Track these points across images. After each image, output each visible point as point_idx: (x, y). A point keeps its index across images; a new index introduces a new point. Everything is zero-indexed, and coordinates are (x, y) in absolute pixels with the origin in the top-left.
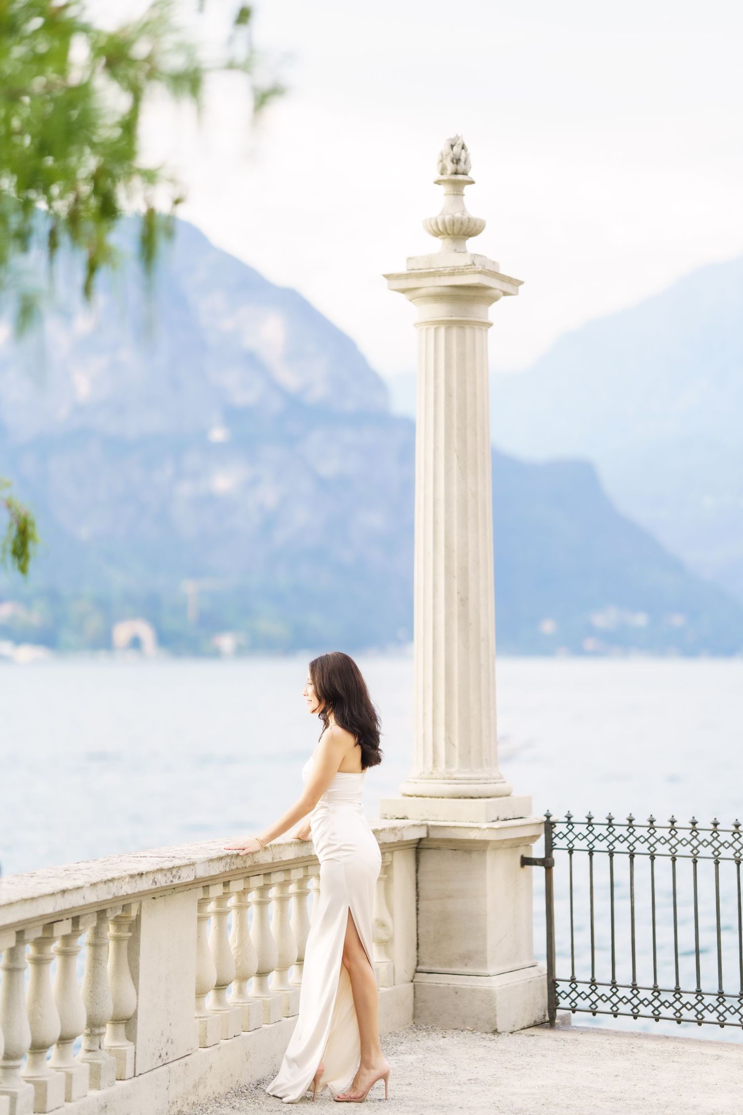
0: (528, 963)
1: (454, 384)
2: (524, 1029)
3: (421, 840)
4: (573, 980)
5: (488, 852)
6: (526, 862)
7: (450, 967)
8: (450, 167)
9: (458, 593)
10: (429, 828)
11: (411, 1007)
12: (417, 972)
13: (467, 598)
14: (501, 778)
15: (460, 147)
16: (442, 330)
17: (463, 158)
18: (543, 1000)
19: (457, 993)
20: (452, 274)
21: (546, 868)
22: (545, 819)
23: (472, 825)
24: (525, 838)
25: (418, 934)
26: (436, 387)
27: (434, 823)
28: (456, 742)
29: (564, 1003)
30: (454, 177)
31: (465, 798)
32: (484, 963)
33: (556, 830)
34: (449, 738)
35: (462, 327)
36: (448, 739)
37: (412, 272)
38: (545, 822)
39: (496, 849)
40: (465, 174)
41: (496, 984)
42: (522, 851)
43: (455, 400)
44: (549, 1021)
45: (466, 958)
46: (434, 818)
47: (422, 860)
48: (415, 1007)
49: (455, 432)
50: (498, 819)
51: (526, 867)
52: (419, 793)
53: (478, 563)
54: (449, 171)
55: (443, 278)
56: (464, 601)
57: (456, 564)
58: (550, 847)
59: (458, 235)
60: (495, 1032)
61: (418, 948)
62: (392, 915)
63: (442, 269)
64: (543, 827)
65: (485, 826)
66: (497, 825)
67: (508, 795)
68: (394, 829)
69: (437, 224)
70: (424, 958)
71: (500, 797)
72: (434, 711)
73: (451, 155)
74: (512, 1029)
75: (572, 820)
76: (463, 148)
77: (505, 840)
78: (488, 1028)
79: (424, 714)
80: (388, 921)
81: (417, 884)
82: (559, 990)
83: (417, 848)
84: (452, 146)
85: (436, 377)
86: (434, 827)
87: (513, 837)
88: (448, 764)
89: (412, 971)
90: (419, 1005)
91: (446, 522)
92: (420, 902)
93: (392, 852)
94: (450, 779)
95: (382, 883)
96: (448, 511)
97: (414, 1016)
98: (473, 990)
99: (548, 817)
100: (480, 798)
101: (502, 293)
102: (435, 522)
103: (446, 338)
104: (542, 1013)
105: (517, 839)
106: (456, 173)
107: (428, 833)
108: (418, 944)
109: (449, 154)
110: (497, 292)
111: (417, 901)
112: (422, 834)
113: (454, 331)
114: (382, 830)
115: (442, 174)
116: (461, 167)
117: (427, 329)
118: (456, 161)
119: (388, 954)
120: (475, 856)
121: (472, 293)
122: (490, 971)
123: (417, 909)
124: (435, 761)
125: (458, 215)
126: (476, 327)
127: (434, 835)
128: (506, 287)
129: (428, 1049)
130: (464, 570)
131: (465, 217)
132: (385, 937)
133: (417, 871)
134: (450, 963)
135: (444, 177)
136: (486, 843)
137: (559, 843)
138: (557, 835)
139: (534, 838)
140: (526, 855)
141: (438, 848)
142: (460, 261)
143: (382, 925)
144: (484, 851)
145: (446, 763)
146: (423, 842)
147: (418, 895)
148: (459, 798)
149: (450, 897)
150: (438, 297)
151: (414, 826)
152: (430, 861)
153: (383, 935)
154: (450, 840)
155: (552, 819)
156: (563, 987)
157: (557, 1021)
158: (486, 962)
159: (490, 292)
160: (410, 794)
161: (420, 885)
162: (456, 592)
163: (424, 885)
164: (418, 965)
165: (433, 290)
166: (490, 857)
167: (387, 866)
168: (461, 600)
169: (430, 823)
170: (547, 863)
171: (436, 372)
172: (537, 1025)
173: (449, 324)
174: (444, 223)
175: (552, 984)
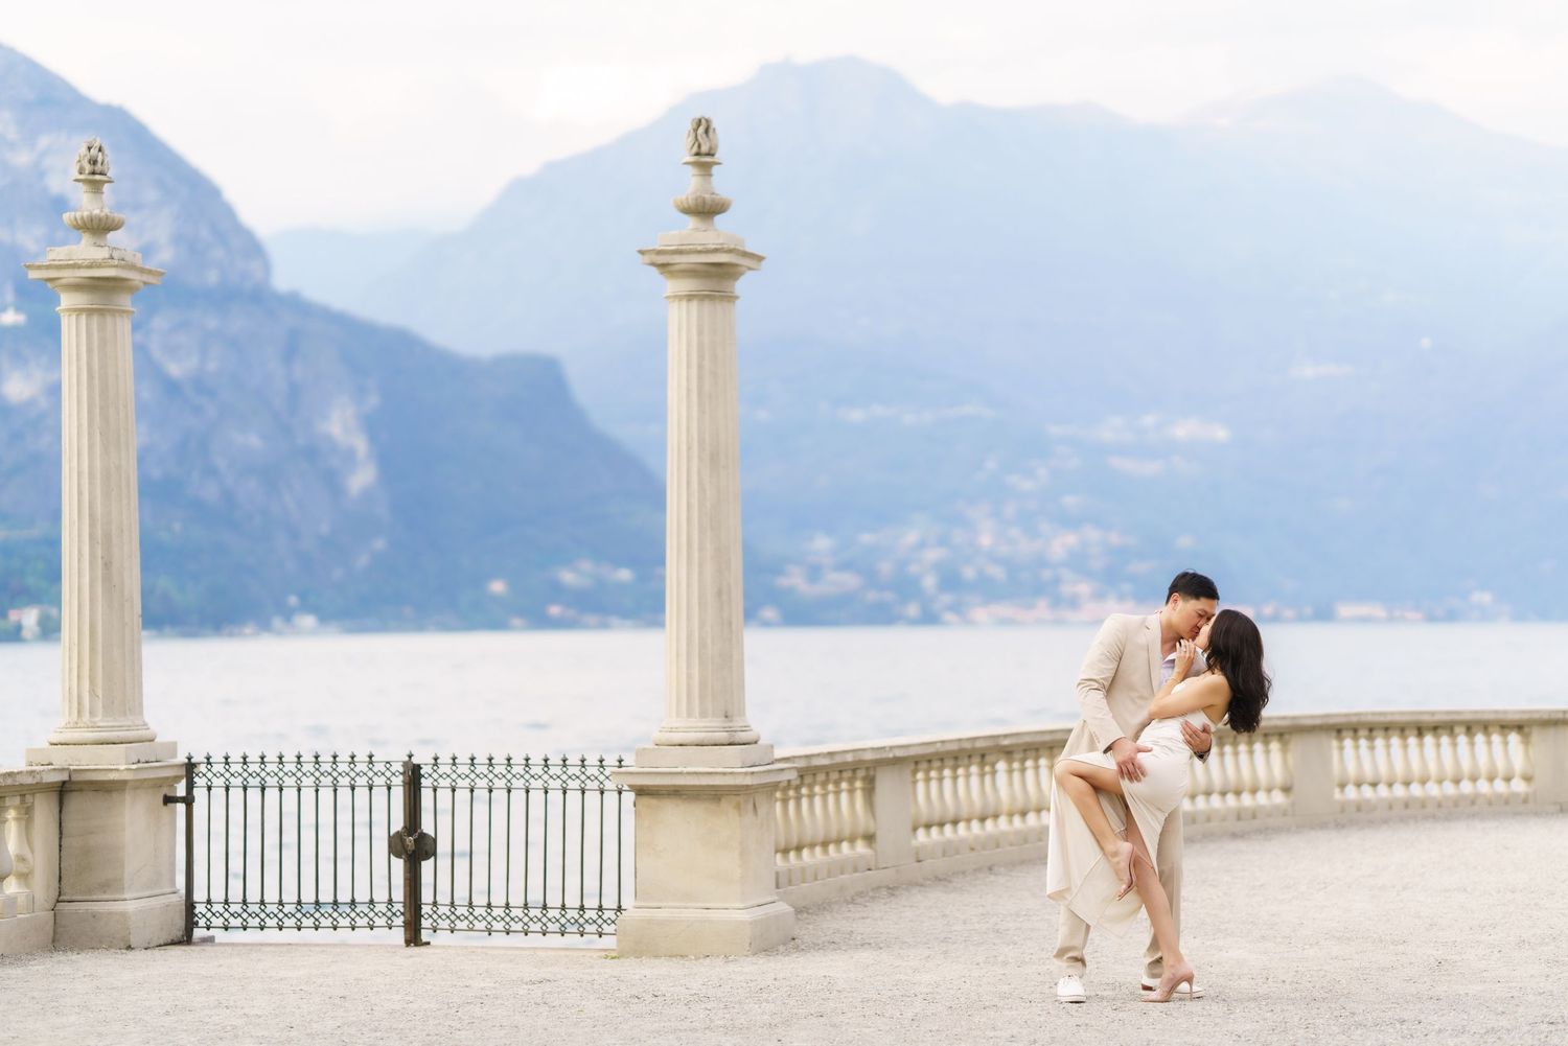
0: (169, 890)
1: (96, 367)
2: (160, 946)
3: (64, 783)
4: (209, 902)
5: (127, 791)
6: (169, 800)
7: (91, 895)
8: (88, 168)
9: (102, 558)
10: (71, 773)
11: (51, 933)
12: (58, 901)
13: (111, 563)
14: (145, 724)
15: (97, 149)
16: (83, 317)
17: (100, 159)
18: (181, 923)
19: (94, 917)
20: (90, 266)
21: (187, 805)
22: (186, 761)
23: (112, 767)
24: (167, 778)
25: (60, 868)
26: (79, 368)
27: (75, 767)
28: (100, 692)
29: (202, 922)
30: (91, 177)
31: (108, 744)
32: (122, 889)
33: (196, 770)
34: (93, 690)
35: (103, 315)
36: (92, 692)
37: (52, 263)
38: (186, 764)
39: (136, 788)
40: (101, 174)
41: (130, 907)
42: (166, 791)
43: (97, 382)
44: (186, 939)
45: (105, 886)
46: (77, 763)
47: (65, 803)
48: (55, 932)
49: (97, 411)
50: (139, 762)
51: (169, 805)
52: (63, 741)
53: (122, 531)
54: (87, 172)
55: (82, 270)
56: (107, 565)
57: (99, 532)
58: (190, 786)
59: (98, 229)
60: (129, 948)
61: (60, 881)
62: (33, 852)
63: (80, 262)
64: (184, 769)
65: (122, 767)
66: (134, 767)
67: (153, 740)
68: (32, 772)
69: (76, 219)
70: (66, 888)
71: (143, 742)
72: (79, 667)
73: (88, 157)
74: (147, 945)
75: (211, 760)
76: (100, 150)
77: (145, 780)
78: (122, 945)
79: (70, 670)
80: (29, 856)
81: (60, 824)
82: (197, 911)
83: (61, 791)
84: (89, 148)
85: (78, 360)
86: (74, 770)
87: (152, 776)
88: (92, 713)
89: (54, 901)
90: (60, 930)
91: (90, 494)
92: (63, 840)
93: (34, 794)
94: (94, 727)
95: (24, 823)
96: (91, 483)
97: (53, 941)
98: (110, 913)
99: (189, 759)
100: (122, 743)
101: (142, 284)
102: (80, 493)
103: (87, 324)
104: (181, 933)
105: (158, 779)
106: (94, 173)
107: (70, 777)
108: (60, 877)
109: (86, 155)
110: (136, 282)
111: (60, 838)
112: (65, 777)
113: (95, 319)
114: (18, 773)
115: (81, 173)
116: (98, 167)
117: (70, 315)
118: (94, 162)
119: (27, 885)
120: (115, 795)
121: (111, 284)
122: (126, 896)
123: (60, 846)
124: (79, 712)
125: (97, 212)
126: (117, 315)
127: (75, 778)
128: (145, 278)
129: (59, 962)
130: (107, 536)
131: (103, 214)
132: (25, 870)
133: (60, 811)
134: (90, 892)
135: (82, 177)
136: (125, 782)
137: (200, 781)
138: (197, 775)
139: (177, 779)
140: (169, 794)
141: (81, 790)
142: (100, 254)
143: (21, 859)
144: (124, 790)
145: (90, 713)
146: (67, 785)
147: (61, 833)
148: (102, 744)
149: (92, 833)
150: (77, 287)
151: (54, 769)
152: (74, 803)
153: (23, 868)
154: (92, 783)
155: (193, 761)
156: (200, 909)
157: (193, 940)
158: (123, 889)
159: (130, 283)
160: (55, 742)
161: (63, 824)
162: (100, 555)
163: (68, 826)
164: (59, 896)
165: (71, 280)
166: (128, 797)
167: (28, 808)
168: (106, 564)
169: (72, 768)
170: (188, 801)
171: (78, 355)
172: (173, 943)
173: (90, 312)
174: (82, 218)
175: (190, 905)
